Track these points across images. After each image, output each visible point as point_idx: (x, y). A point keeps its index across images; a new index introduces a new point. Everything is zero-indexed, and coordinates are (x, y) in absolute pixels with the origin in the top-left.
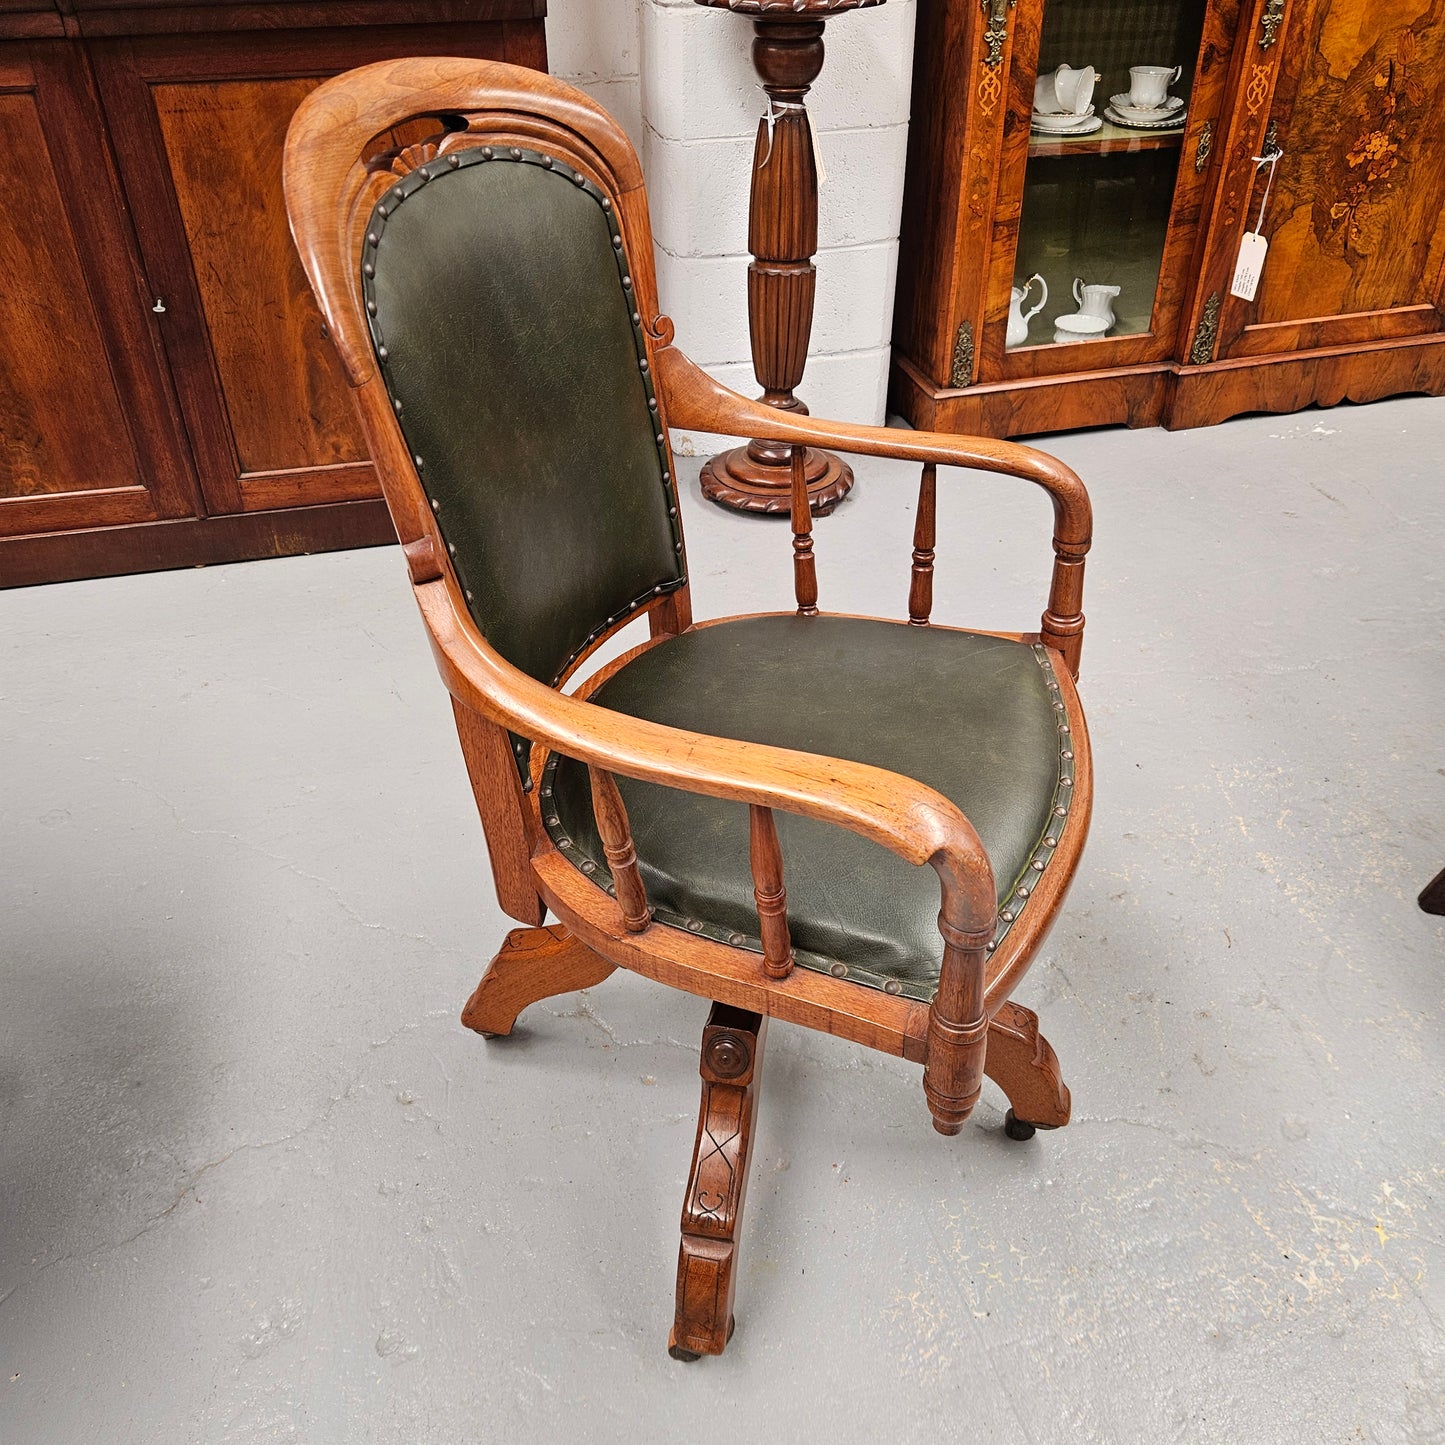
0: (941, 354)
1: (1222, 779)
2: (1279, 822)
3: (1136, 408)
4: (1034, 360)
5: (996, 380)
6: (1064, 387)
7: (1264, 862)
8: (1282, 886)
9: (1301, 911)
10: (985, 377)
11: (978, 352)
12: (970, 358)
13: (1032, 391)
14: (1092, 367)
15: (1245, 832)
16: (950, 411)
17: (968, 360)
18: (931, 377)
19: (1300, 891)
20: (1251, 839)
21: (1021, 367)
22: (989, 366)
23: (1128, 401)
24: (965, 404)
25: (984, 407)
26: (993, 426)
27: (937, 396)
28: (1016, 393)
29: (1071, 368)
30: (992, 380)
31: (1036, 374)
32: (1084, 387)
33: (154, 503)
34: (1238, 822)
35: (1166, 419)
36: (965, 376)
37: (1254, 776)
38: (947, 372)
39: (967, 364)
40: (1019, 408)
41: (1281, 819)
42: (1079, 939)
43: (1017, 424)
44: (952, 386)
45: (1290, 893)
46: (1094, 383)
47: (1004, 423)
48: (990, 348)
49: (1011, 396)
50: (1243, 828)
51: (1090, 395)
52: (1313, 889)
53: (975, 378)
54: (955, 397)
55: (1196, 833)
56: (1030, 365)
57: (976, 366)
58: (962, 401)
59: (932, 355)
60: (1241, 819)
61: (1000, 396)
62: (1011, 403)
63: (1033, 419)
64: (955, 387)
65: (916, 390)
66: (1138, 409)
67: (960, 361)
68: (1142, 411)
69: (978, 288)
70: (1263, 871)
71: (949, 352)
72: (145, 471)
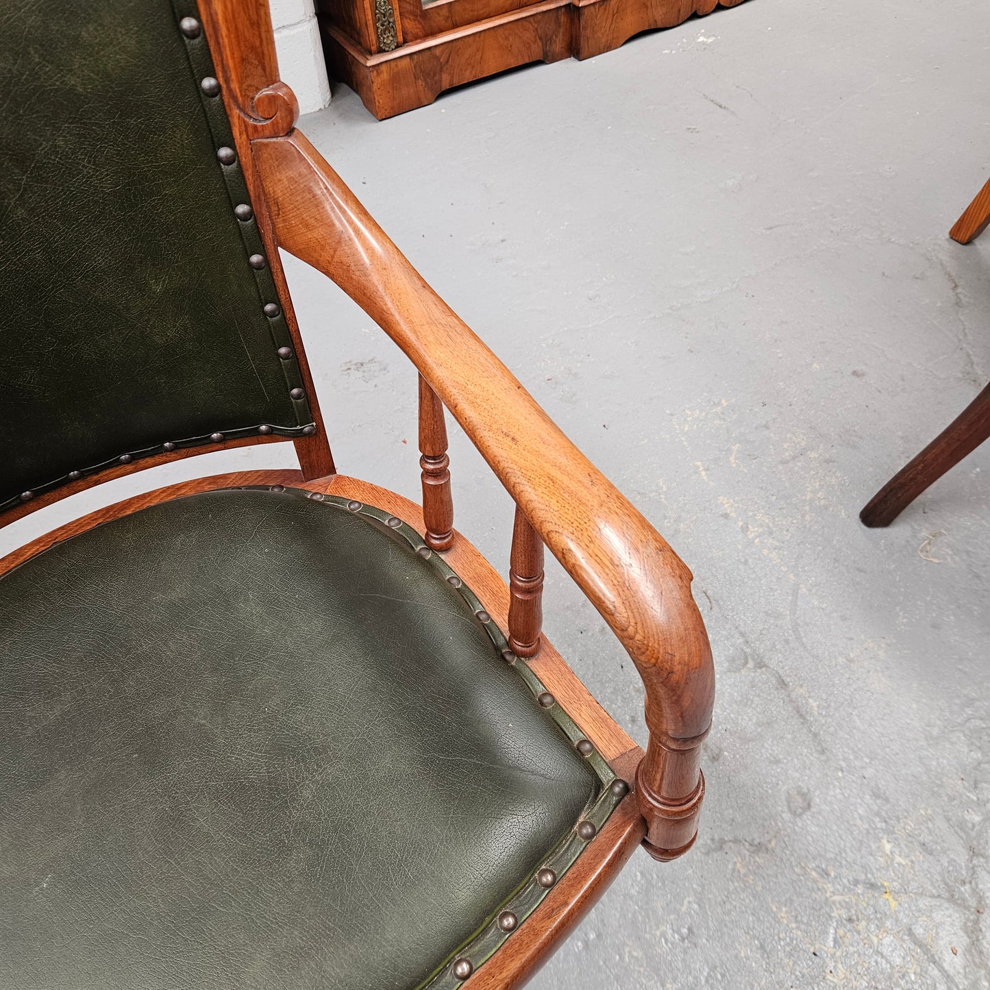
0: (363, 22)
1: (677, 424)
2: (732, 459)
3: (548, 43)
4: (450, 11)
5: (420, 38)
6: (483, 34)
7: (726, 506)
8: (745, 529)
9: (765, 552)
10: (409, 37)
11: (397, 13)
12: (391, 20)
13: (455, 44)
14: (504, 10)
15: (705, 478)
16: (385, 76)
17: (390, 22)
18: (360, 44)
19: (761, 530)
20: (712, 484)
21: (440, 20)
22: (411, 25)
23: (540, 39)
24: (397, 66)
25: (415, 67)
26: (427, 83)
27: (369, 64)
28: (442, 47)
29: (485, 15)
30: (416, 39)
31: (455, 26)
32: (500, 31)
34: (698, 467)
35: (575, 50)
36: (391, 38)
37: (704, 414)
38: (373, 37)
39: (389, 27)
40: (447, 62)
41: (733, 455)
42: (580, 635)
43: (449, 78)
44: (381, 51)
45: (753, 535)
46: (508, 26)
47: (437, 78)
48: (409, 7)
49: (437, 52)
50: (703, 473)
51: (507, 38)
52: (771, 525)
53: (401, 39)
54: (386, 62)
55: (665, 489)
56: (448, 17)
57: (399, 27)
58: (393, 64)
59: (356, 21)
60: (699, 463)
61: (428, 53)
62: (438, 58)
63: (461, 70)
64: (384, 51)
65: (350, 57)
66: (550, 44)
67: (383, 25)
68: (554, 46)
70: (726, 516)
71: (370, 17)
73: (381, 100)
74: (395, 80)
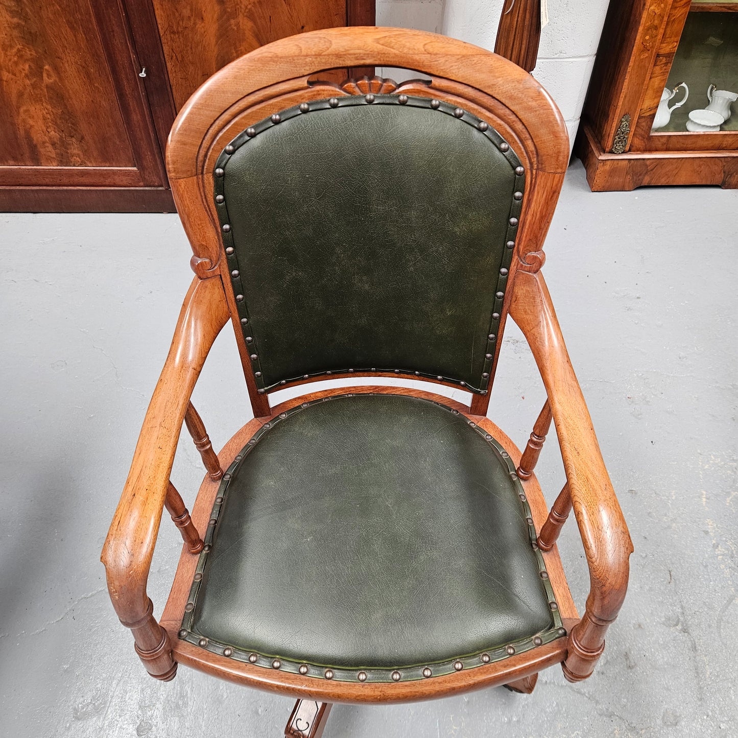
0: (608, 132)
1: (702, 462)
2: (728, 500)
3: (729, 176)
4: (668, 141)
5: (641, 151)
6: (684, 160)
7: (710, 527)
8: (716, 546)
9: (722, 566)
10: (634, 148)
11: (632, 134)
12: (626, 137)
13: (663, 160)
14: (706, 149)
15: (704, 503)
16: (607, 167)
17: (624, 138)
18: (600, 143)
19: (726, 552)
20: (707, 509)
21: (658, 144)
22: (638, 142)
23: (724, 172)
24: (618, 164)
25: (629, 168)
26: (633, 178)
27: (600, 158)
28: (651, 161)
29: (691, 148)
30: (638, 151)
31: (668, 150)
32: (697, 161)
33: (141, 178)
34: (702, 494)
36: (621, 147)
37: (723, 463)
38: (610, 143)
39: (623, 140)
40: (652, 170)
41: (731, 498)
42: (580, 558)
43: (649, 179)
44: (611, 152)
45: (719, 552)
46: (704, 160)
47: (640, 177)
48: (640, 131)
49: (648, 162)
50: (704, 500)
51: (700, 166)
52: (734, 552)
53: (627, 148)
54: (612, 160)
55: (674, 498)
56: (665, 144)
57: (629, 142)
58: (615, 162)
59: (603, 129)
60: (704, 493)
61: (642, 161)
62: (647, 166)
63: (660, 177)
64: (614, 153)
65: (590, 148)
66: (730, 177)
67: (619, 138)
68: (732, 179)
69: (638, 96)
70: (706, 533)
71: (613, 132)
72: (137, 160)
73: (599, 180)
74: (613, 172)
